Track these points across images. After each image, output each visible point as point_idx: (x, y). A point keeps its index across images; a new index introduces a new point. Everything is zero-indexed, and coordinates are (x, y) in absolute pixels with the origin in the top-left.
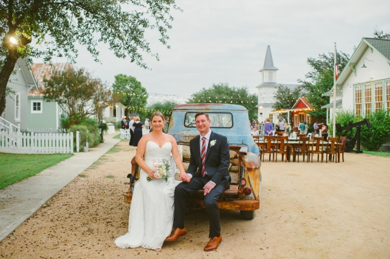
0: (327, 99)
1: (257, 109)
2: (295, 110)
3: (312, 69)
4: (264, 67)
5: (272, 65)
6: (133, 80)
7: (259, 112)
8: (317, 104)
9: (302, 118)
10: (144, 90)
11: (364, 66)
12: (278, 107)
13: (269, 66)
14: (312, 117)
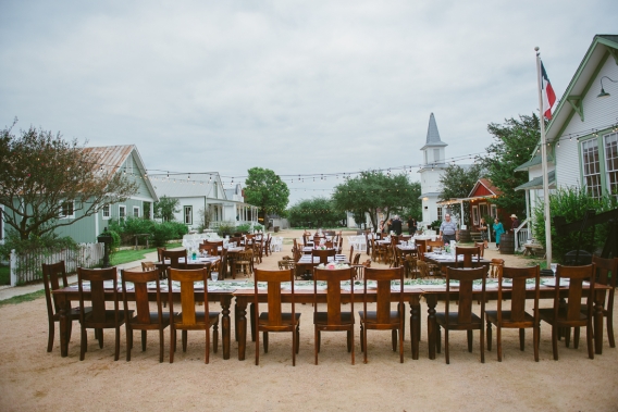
0: (524, 177)
1: (420, 201)
2: (473, 199)
3: (496, 141)
4: (427, 142)
5: (438, 138)
6: (270, 174)
7: (424, 205)
8: (507, 186)
9: (484, 210)
10: (284, 186)
11: (604, 94)
12: (447, 196)
13: (434, 141)
14: (500, 207)
